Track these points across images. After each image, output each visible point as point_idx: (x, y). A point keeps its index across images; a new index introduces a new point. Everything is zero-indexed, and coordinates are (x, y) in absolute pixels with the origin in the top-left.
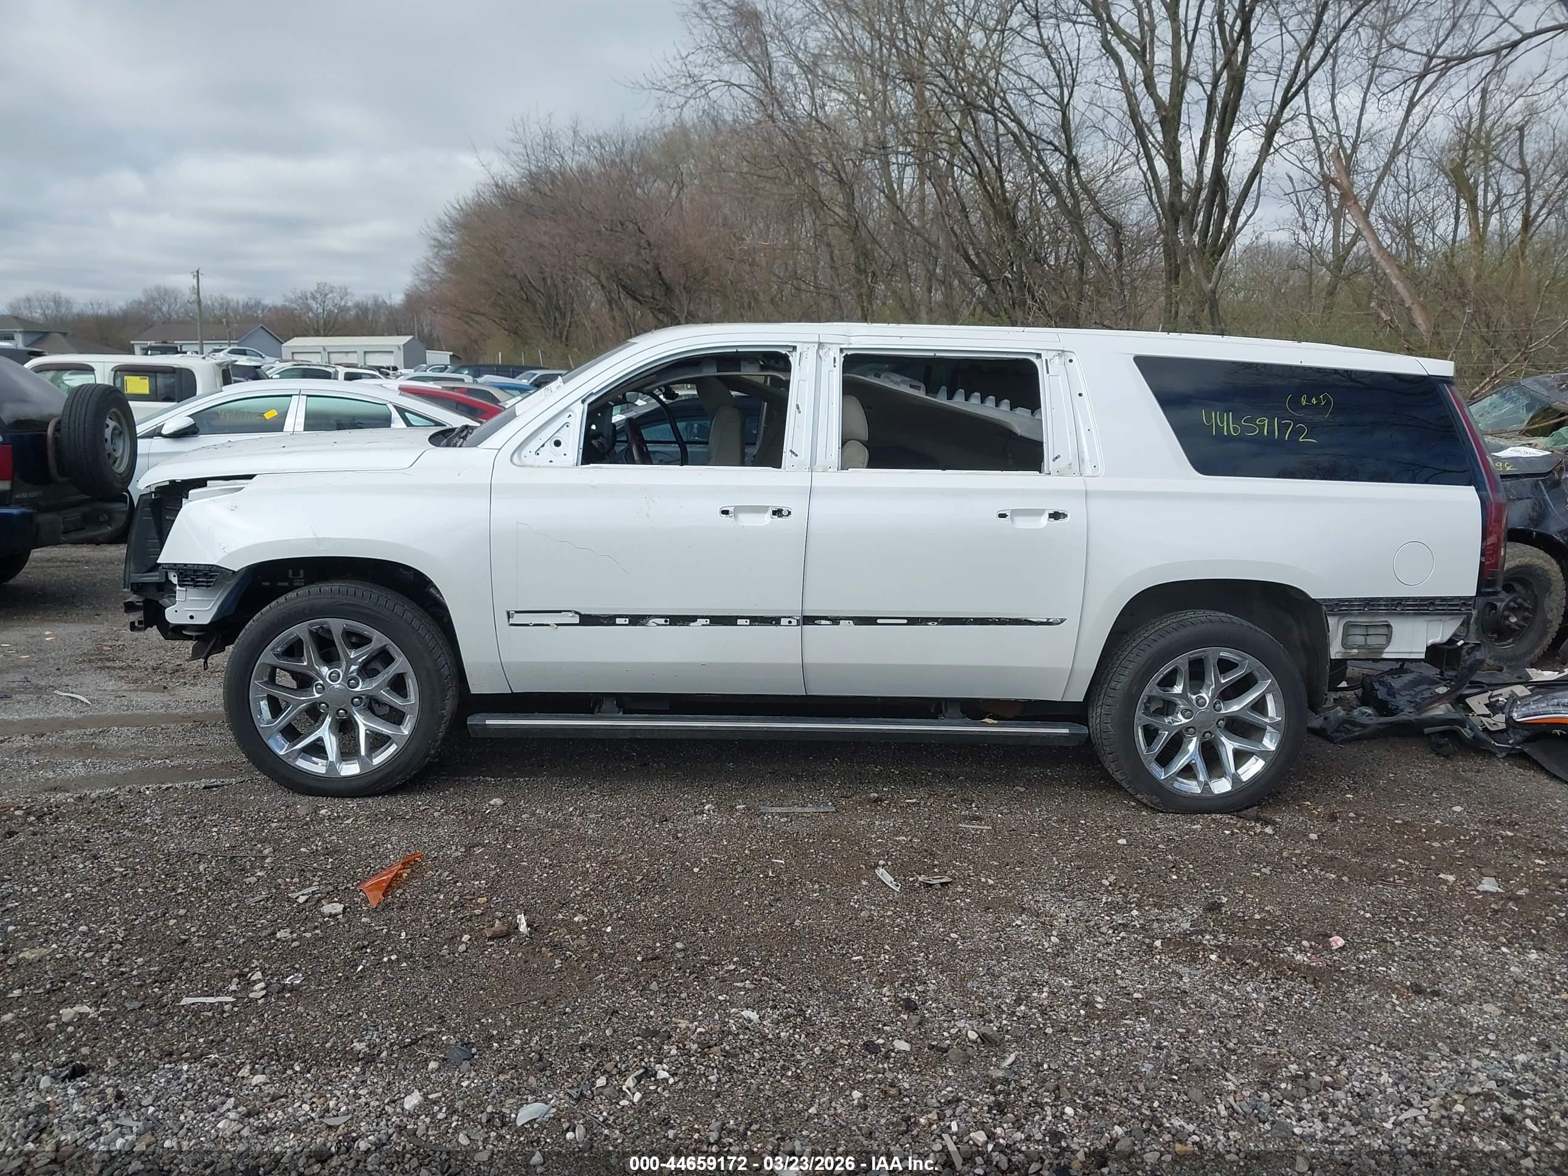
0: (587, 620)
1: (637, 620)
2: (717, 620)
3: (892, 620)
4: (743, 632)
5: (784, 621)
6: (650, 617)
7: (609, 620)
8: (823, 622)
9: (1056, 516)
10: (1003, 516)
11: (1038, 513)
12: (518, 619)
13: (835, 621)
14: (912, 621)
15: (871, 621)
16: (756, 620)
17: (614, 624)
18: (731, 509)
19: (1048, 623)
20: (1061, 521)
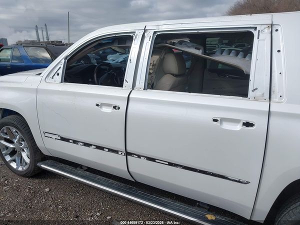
0: (63, 139)
1: (75, 142)
2: (98, 147)
3: (162, 162)
4: (105, 153)
5: (120, 153)
6: (79, 142)
7: (67, 140)
8: (135, 156)
9: (248, 124)
10: (215, 120)
11: (236, 121)
12: (46, 135)
13: (139, 156)
14: (170, 164)
15: (153, 160)
16: (110, 150)
17: (69, 142)
18: (100, 104)
19: (239, 182)
20: (250, 128)
